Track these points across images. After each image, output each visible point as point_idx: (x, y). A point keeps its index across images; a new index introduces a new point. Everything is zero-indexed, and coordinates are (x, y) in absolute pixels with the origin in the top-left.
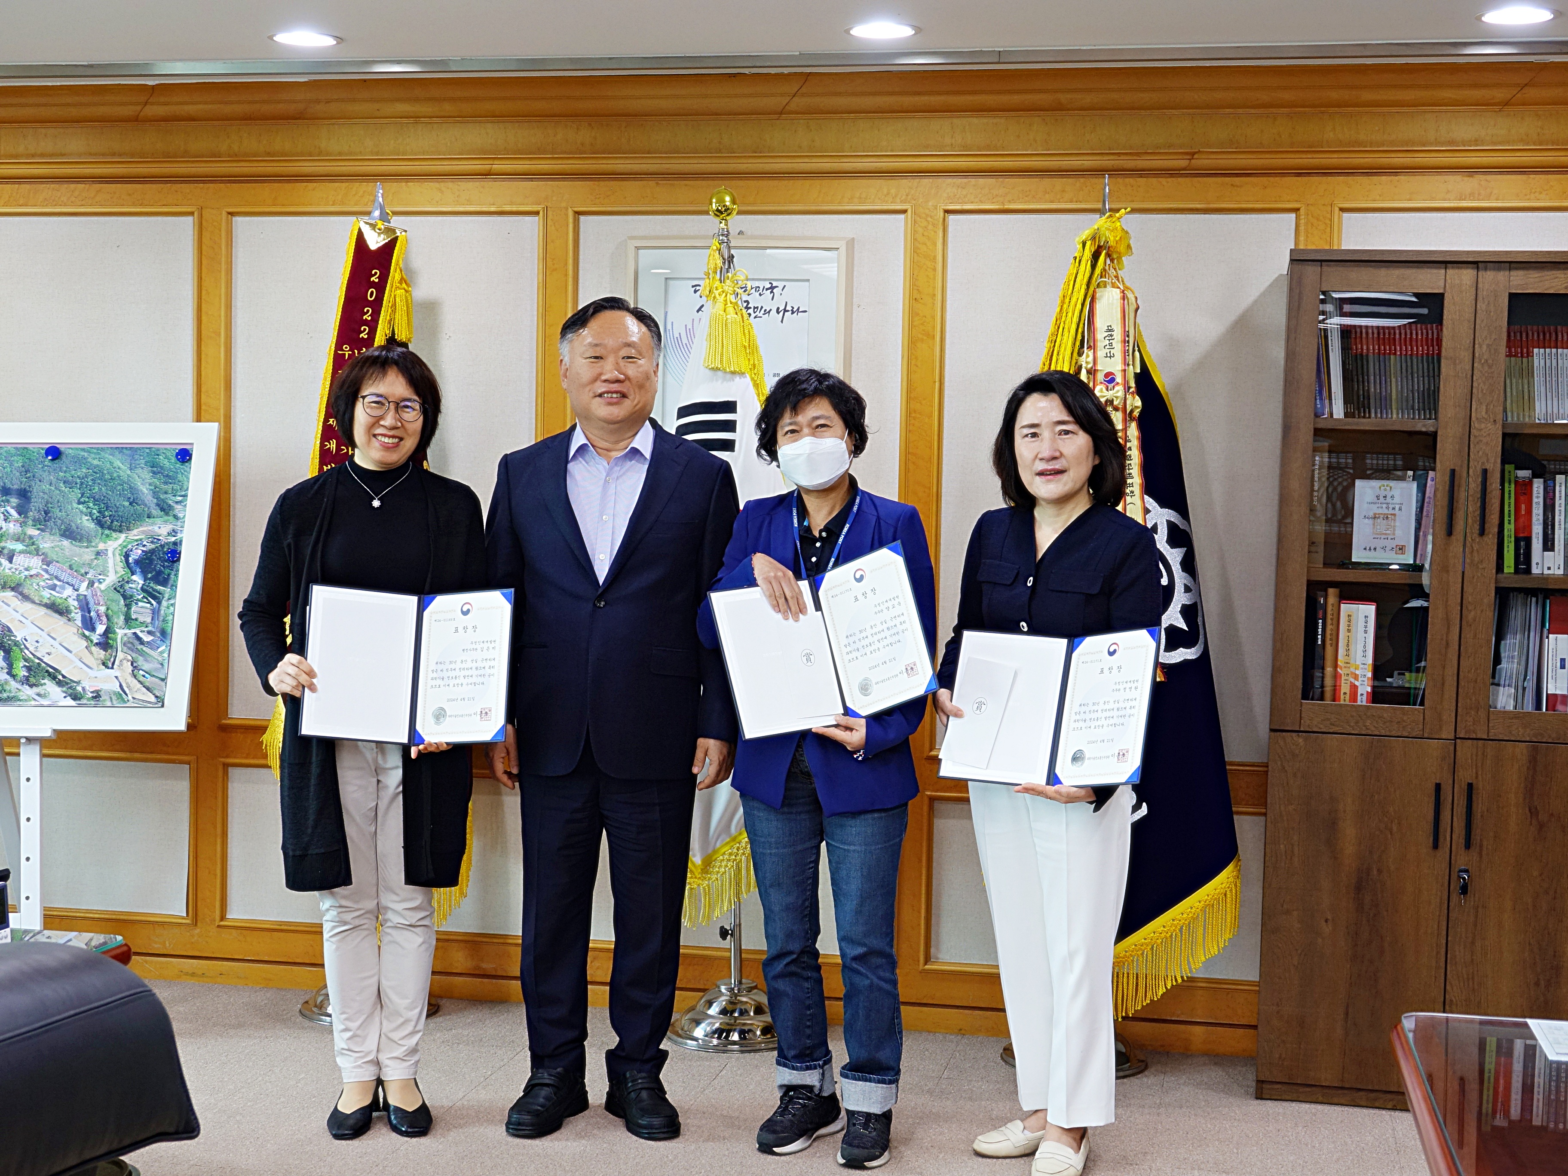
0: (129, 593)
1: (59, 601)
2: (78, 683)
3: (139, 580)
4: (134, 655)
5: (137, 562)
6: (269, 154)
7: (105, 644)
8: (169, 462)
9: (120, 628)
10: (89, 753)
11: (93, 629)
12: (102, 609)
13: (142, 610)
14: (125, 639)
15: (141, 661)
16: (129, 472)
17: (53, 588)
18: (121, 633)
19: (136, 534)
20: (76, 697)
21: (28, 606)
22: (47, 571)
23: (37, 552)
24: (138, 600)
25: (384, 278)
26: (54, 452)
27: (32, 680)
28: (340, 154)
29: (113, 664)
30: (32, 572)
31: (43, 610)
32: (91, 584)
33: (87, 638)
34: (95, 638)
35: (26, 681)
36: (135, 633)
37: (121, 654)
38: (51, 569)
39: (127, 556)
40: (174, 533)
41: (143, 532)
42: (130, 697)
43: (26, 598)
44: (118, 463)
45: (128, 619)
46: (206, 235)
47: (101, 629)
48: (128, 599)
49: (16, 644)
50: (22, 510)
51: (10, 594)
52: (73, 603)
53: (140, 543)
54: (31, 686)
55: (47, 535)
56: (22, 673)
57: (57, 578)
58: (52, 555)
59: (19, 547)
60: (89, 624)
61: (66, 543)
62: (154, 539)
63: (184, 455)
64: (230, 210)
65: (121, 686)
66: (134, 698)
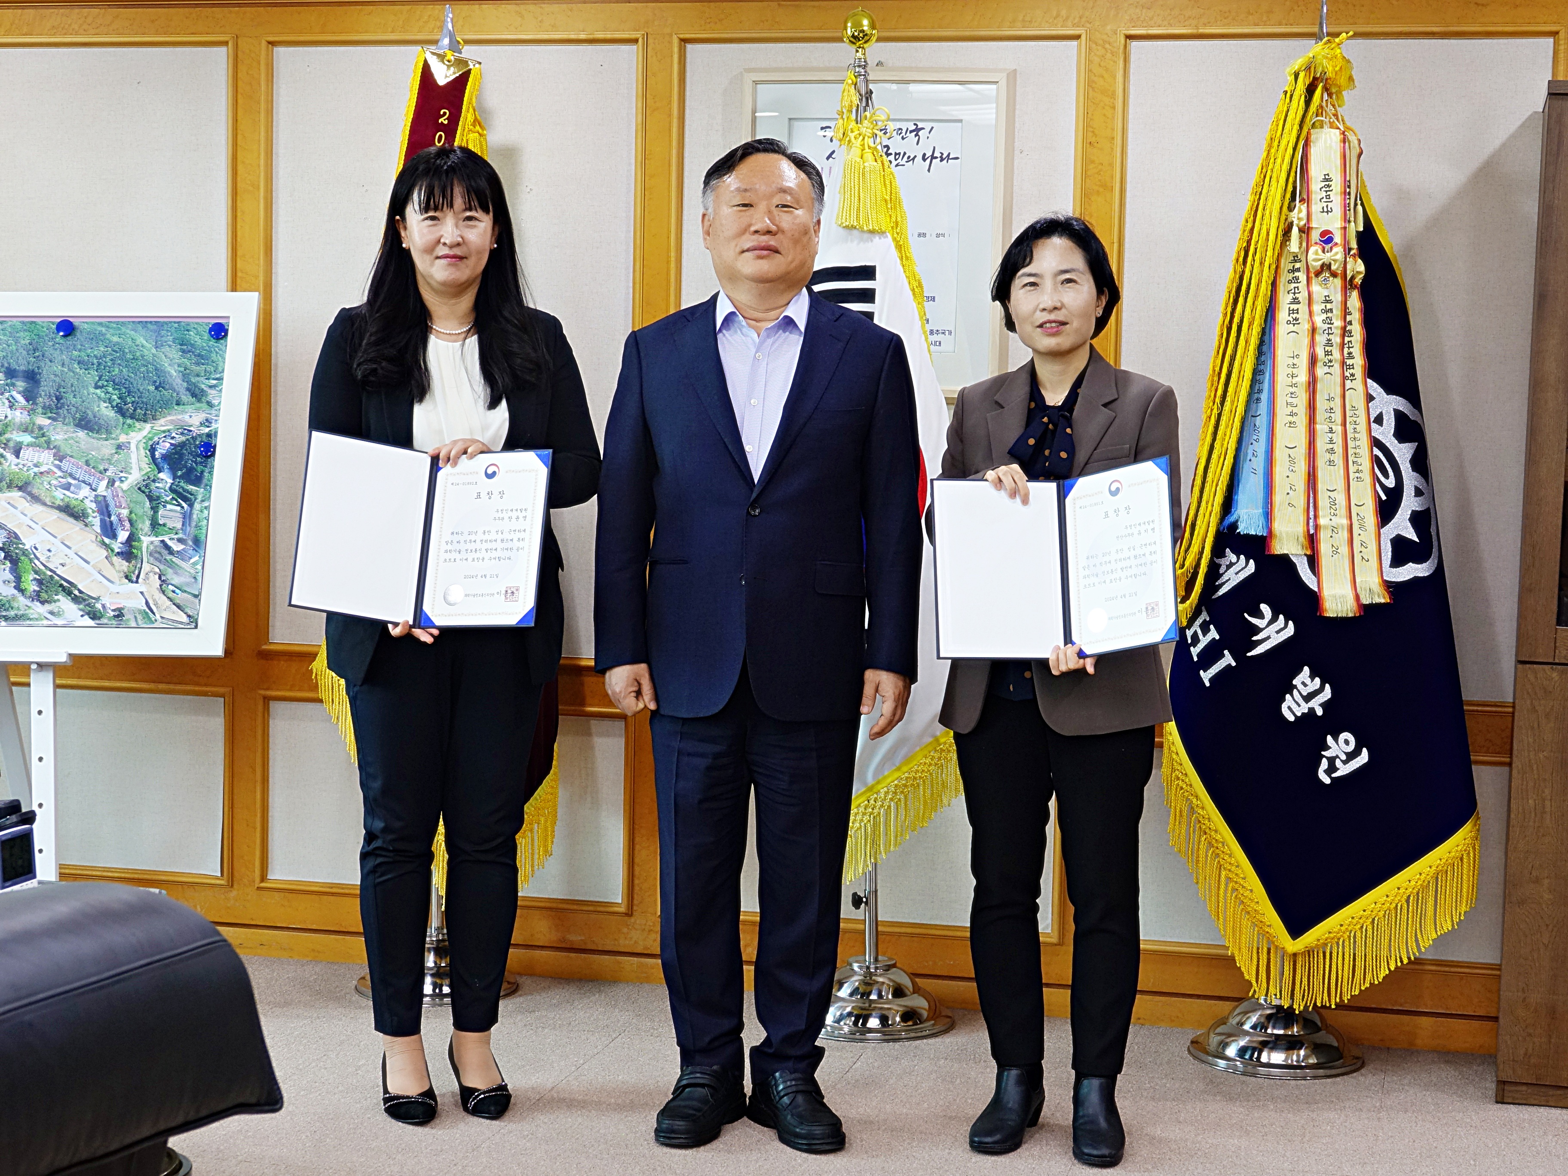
0: (155, 494)
1: (74, 503)
2: (97, 599)
3: (166, 477)
4: (162, 567)
5: (164, 457)
7: (129, 553)
8: (201, 339)
9: (146, 535)
10: (106, 684)
11: (114, 536)
12: (125, 512)
13: (171, 514)
14: (152, 547)
15: (170, 574)
16: (154, 351)
17: (67, 487)
18: (147, 541)
19: (163, 423)
20: (94, 615)
21: (38, 508)
22: (59, 468)
23: (48, 445)
24: (166, 502)
25: (455, 119)
26: (67, 327)
27: (44, 595)
29: (138, 577)
30: (43, 469)
31: (56, 514)
32: (111, 482)
33: (107, 546)
34: (117, 546)
35: (37, 597)
36: (163, 541)
37: (146, 567)
38: (65, 465)
39: (153, 450)
40: (207, 422)
41: (172, 422)
42: (158, 617)
43: (36, 499)
44: (141, 340)
45: (155, 525)
46: (242, 68)
47: (123, 536)
48: (155, 501)
49: (25, 553)
50: (30, 396)
51: (16, 494)
52: (91, 506)
53: (167, 434)
54: (43, 603)
55: (59, 424)
56: (32, 587)
57: (71, 475)
58: (66, 449)
59: (27, 439)
60: (109, 530)
61: (81, 434)
62: (185, 430)
63: (219, 331)
64: (271, 39)
65: (147, 603)
66: (162, 617)
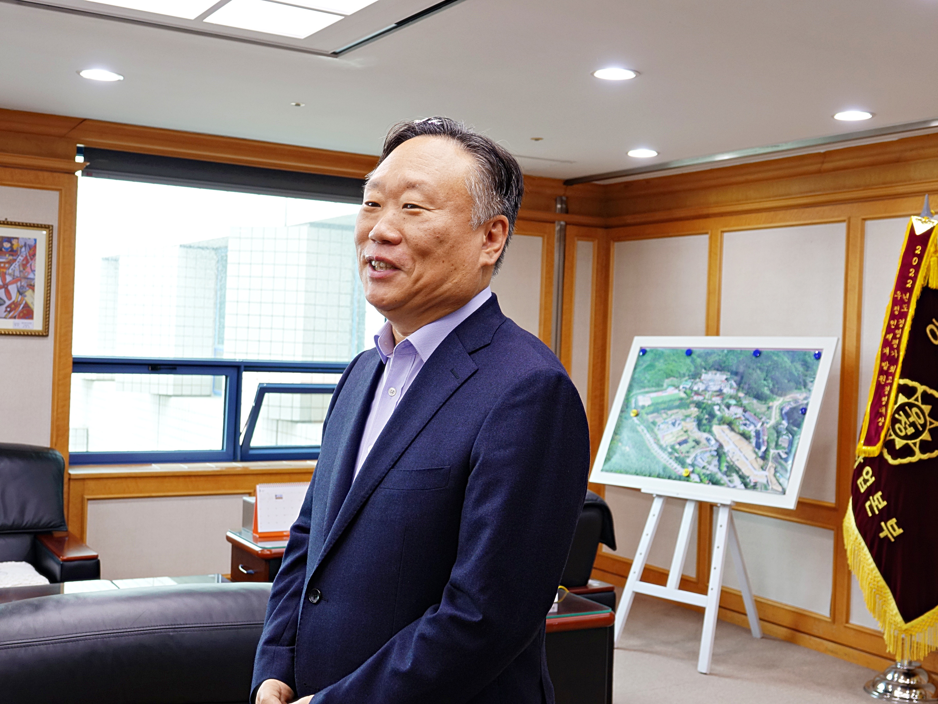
0: (779, 430)
1: (747, 432)
2: (748, 477)
3: (785, 423)
4: (777, 464)
5: (786, 414)
6: (884, 183)
7: (764, 457)
8: (811, 359)
9: (773, 449)
11: (759, 448)
12: (766, 438)
13: (784, 440)
14: (774, 455)
15: (779, 468)
16: (790, 364)
17: (745, 425)
18: (773, 452)
19: (788, 398)
20: (746, 485)
21: (733, 434)
22: (744, 416)
23: (741, 406)
24: (784, 435)
25: (923, 251)
26: (757, 353)
27: (728, 473)
28: (921, 180)
29: (766, 468)
30: (738, 416)
31: (739, 437)
32: (763, 424)
33: (756, 453)
34: (760, 453)
35: (725, 474)
36: (779, 454)
37: (770, 464)
38: (747, 415)
39: (782, 410)
40: (806, 398)
41: (792, 397)
42: (770, 487)
43: (733, 430)
44: (786, 359)
45: (777, 446)
46: (852, 232)
47: (763, 448)
48: (779, 434)
49: (724, 453)
50: (739, 384)
51: (725, 427)
52: (753, 434)
53: (789, 403)
54: (727, 476)
55: (747, 397)
56: (724, 469)
57: (748, 420)
58: (748, 408)
59: (733, 402)
60: (758, 446)
61: (755, 401)
62: (796, 401)
63: (818, 356)
64: (864, 217)
65: (767, 481)
66: (772, 488)
